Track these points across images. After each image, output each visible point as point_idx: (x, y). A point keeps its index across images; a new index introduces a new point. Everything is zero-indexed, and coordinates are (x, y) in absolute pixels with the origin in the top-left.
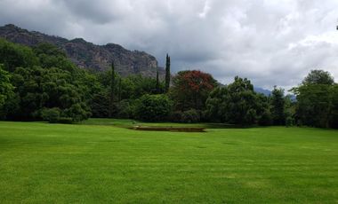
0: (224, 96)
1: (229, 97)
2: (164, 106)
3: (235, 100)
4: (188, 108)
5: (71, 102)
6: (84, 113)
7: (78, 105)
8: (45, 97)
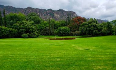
0: (85, 26)
1: (87, 26)
2: (66, 30)
3: (90, 27)
4: (76, 31)
5: (33, 31)
6: (37, 34)
7: (35, 32)
8: (24, 30)
